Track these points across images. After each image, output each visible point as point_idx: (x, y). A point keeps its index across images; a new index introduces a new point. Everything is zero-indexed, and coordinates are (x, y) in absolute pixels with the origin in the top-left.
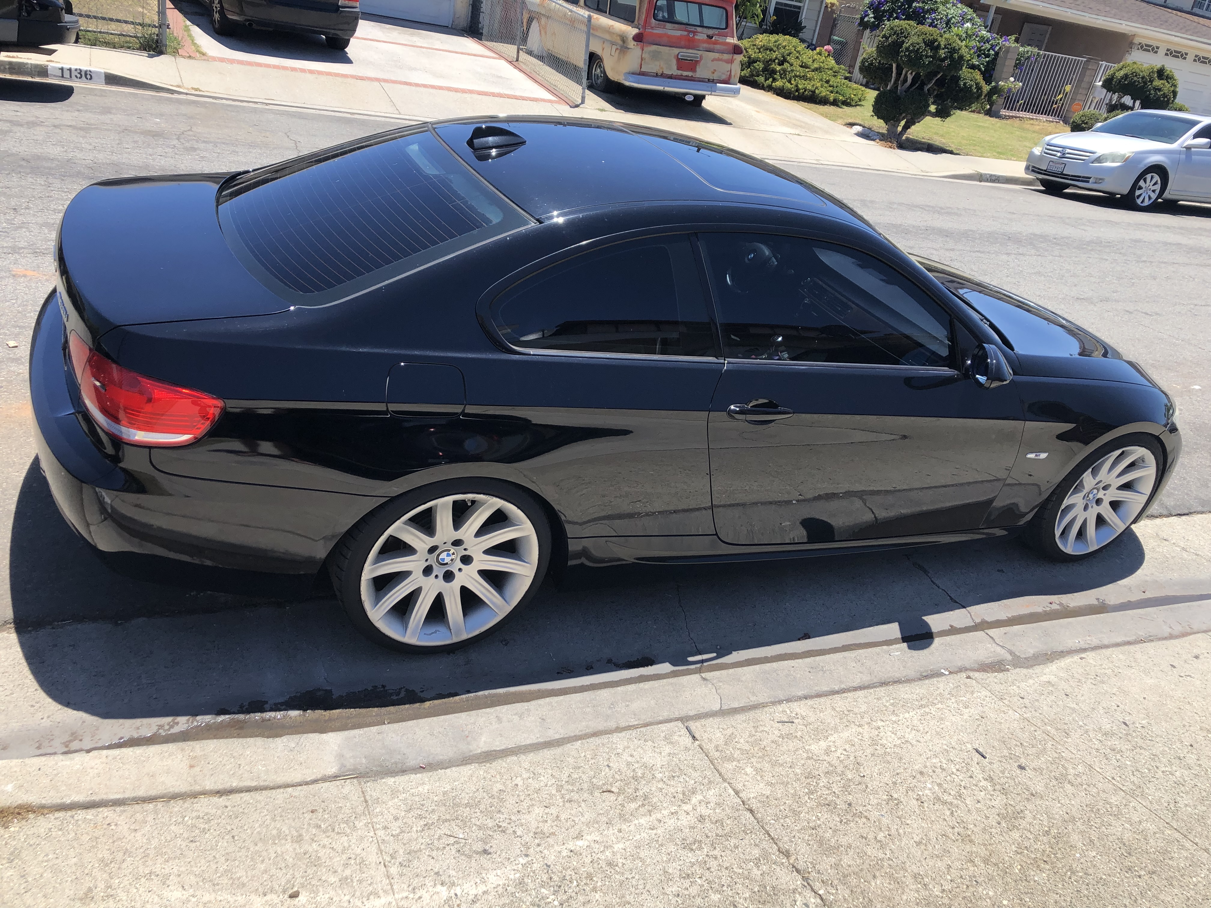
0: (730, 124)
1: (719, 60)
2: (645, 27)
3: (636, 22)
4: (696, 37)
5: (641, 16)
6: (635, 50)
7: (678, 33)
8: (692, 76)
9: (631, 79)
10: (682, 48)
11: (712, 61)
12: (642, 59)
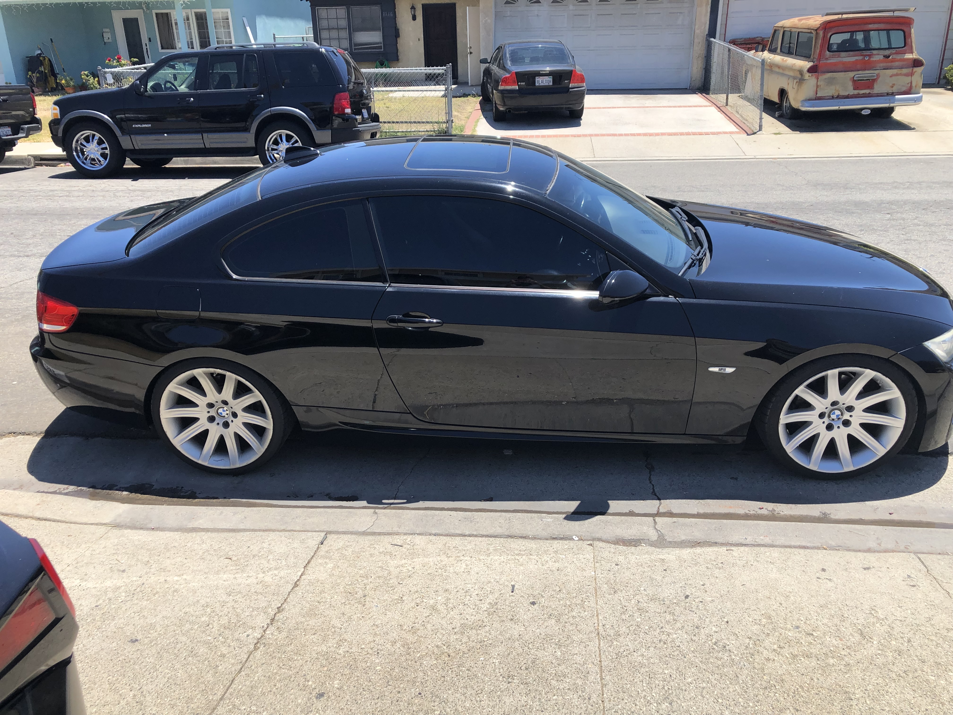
0: (914, 129)
1: (897, 75)
2: (819, 59)
3: (812, 57)
4: (872, 59)
5: (816, 52)
6: (811, 81)
7: (853, 59)
8: (869, 93)
9: (807, 105)
10: (858, 70)
11: (890, 77)
12: (817, 86)
